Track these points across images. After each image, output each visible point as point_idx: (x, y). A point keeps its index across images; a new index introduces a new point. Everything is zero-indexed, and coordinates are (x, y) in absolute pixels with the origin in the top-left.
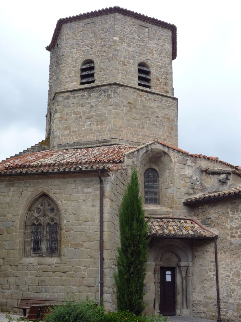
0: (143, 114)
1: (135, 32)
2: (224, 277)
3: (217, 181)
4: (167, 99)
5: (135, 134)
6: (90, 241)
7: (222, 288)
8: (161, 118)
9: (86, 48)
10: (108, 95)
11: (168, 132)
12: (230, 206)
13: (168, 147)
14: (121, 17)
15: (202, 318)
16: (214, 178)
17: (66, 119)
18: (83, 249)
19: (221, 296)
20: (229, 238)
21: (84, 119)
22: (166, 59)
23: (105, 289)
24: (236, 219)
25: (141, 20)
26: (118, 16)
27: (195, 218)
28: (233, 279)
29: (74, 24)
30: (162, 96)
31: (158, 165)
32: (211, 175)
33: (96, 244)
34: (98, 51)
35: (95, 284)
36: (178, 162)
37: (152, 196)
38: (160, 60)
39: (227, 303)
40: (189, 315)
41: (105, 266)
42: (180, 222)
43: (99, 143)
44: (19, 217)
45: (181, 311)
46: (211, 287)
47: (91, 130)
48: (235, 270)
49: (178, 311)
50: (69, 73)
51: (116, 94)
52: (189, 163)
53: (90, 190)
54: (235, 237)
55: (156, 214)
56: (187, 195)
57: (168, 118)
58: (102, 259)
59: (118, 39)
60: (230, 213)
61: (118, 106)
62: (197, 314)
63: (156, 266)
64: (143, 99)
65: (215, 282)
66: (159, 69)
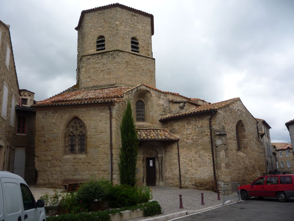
0: (135, 68)
1: (129, 19)
2: (183, 162)
3: (178, 107)
4: (149, 59)
5: (130, 80)
6: (104, 144)
7: (182, 169)
8: (145, 71)
9: (100, 29)
10: (114, 57)
11: (150, 79)
12: (186, 121)
13: (150, 88)
14: (120, 10)
15: (171, 186)
16: (177, 106)
17: (89, 72)
18: (100, 149)
19: (182, 174)
20: (185, 140)
21: (99, 71)
22: (148, 35)
23: (114, 172)
24: (190, 129)
25: (132, 11)
26: (119, 9)
27: (166, 129)
28: (188, 164)
29: (92, 14)
30: (146, 57)
31: (144, 99)
32: (175, 104)
33: (108, 146)
34: (107, 31)
35: (108, 169)
36: (156, 96)
37: (141, 117)
38: (144, 36)
39: (185, 177)
40: (163, 185)
41: (114, 158)
42: (157, 132)
43: (109, 86)
44: (61, 131)
45: (158, 183)
46: (176, 169)
47: (104, 78)
48: (189, 158)
49: (157, 183)
50: (90, 44)
51: (118, 56)
52: (162, 97)
53: (104, 114)
54: (189, 139)
55: (143, 127)
56: (161, 116)
57: (150, 71)
58: (112, 155)
59: (119, 23)
60: (186, 125)
61: (120, 63)
62: (168, 184)
63: (144, 157)
64: (134, 59)
65: (178, 165)
66: (143, 41)
